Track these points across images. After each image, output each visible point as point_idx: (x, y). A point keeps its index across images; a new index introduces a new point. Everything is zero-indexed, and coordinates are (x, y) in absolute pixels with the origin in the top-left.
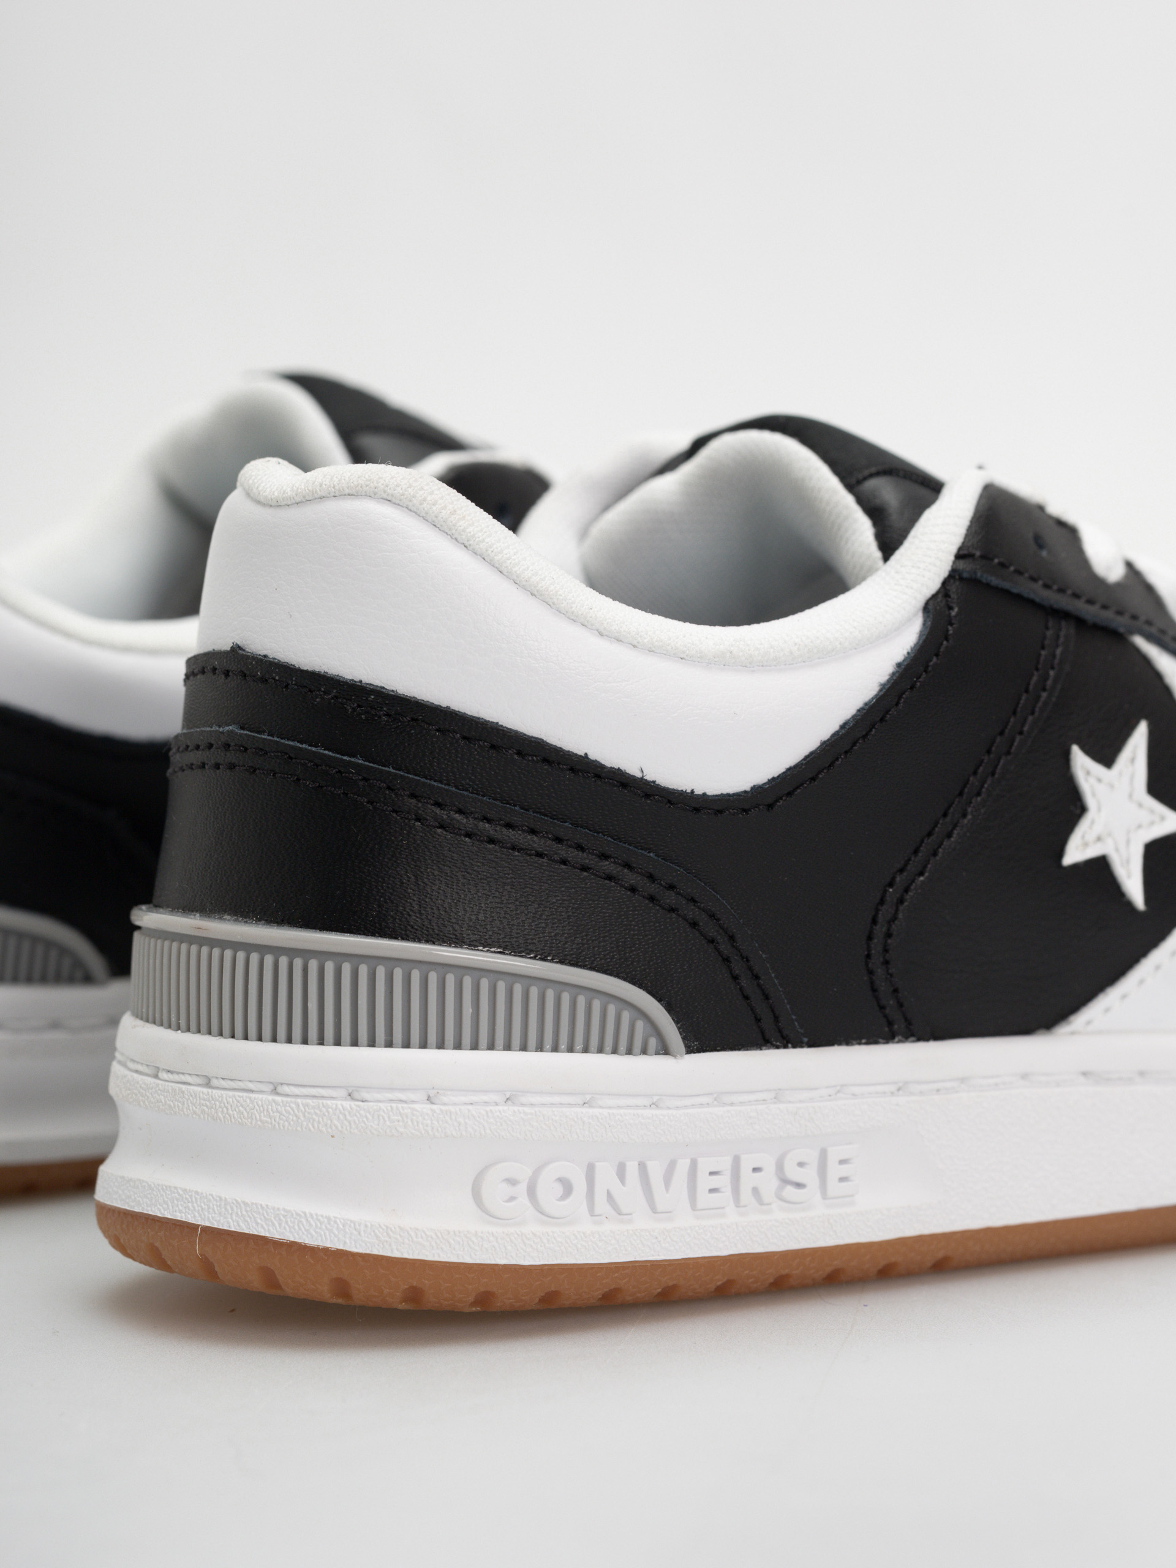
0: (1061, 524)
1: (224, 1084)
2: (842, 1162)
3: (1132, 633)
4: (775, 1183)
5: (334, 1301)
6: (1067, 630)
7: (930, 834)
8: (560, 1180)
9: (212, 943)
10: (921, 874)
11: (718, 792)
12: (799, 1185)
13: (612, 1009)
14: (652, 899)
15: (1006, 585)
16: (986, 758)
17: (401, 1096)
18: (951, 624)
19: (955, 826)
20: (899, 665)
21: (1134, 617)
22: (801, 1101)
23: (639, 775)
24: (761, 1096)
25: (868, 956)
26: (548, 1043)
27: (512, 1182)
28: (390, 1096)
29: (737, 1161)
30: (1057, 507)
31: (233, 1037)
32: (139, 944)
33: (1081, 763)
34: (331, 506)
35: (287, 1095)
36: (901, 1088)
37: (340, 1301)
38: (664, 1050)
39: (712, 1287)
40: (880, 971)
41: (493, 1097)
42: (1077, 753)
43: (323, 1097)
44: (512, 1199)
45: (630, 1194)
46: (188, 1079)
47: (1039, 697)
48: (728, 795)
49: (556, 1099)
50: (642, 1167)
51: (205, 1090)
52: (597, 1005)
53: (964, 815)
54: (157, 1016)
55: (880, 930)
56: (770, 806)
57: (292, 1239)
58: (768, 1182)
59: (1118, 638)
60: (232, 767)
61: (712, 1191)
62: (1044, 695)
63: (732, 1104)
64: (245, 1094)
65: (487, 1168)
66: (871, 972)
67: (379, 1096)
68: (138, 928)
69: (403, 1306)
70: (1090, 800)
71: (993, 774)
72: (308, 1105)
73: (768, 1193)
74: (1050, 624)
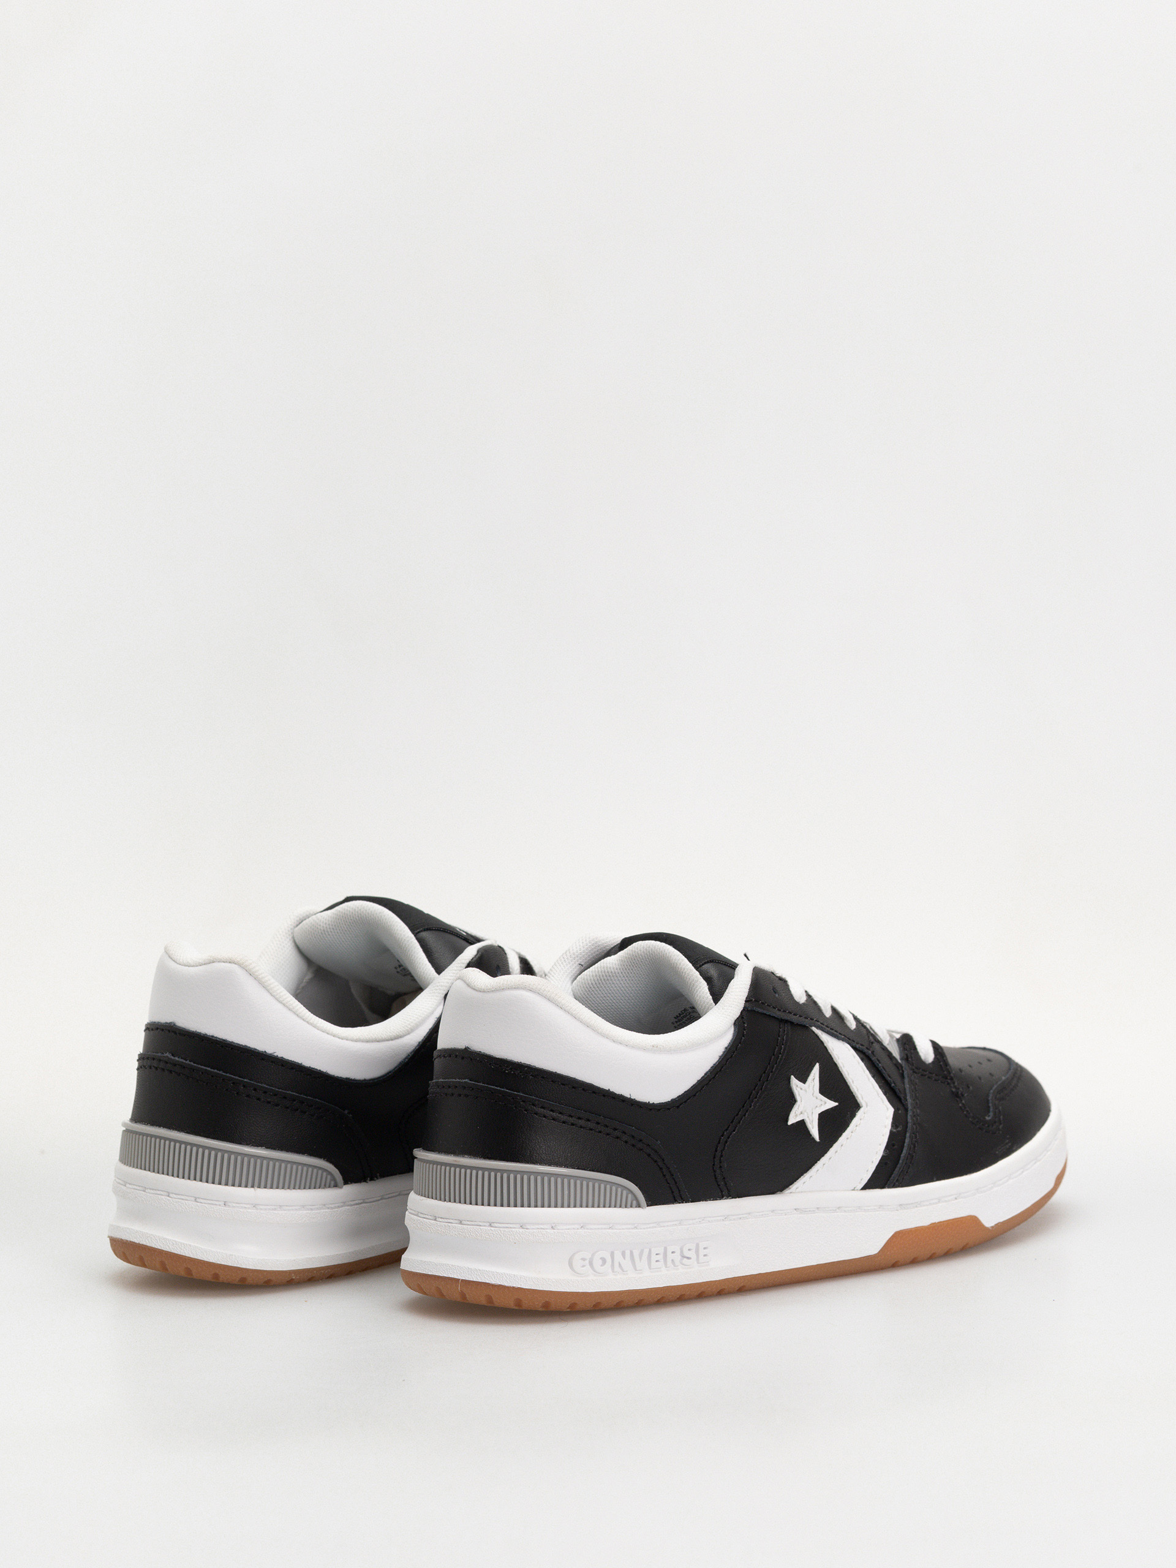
0: (780, 979)
1: (468, 1223)
2: (705, 1248)
3: (812, 1026)
4: (680, 1257)
5: (514, 1308)
6: (788, 1027)
7: (737, 1115)
8: (601, 1258)
9: (461, 1167)
10: (734, 1131)
11: (658, 1102)
12: (689, 1258)
13: (619, 1190)
14: (633, 1145)
15: (765, 1012)
16: (759, 1083)
17: (542, 1227)
18: (745, 1030)
19: (747, 1111)
20: (726, 1048)
21: (812, 1019)
22: (689, 1224)
23: (629, 1097)
24: (675, 1223)
25: (714, 1165)
26: (596, 1204)
27: (584, 1259)
28: (537, 1227)
29: (665, 1249)
30: (779, 973)
31: (471, 1204)
32: (417, 1164)
33: (794, 1082)
34: (508, 992)
35: (496, 1227)
36: (726, 1218)
37: (517, 1308)
38: (639, 1206)
39: (656, 1300)
40: (718, 1171)
41: (577, 1226)
42: (793, 1079)
43: (511, 1228)
44: (583, 1266)
45: (627, 1263)
46: (452, 1221)
47: (778, 1056)
48: (662, 1103)
49: (600, 1226)
50: (631, 1253)
51: (460, 1226)
52: (614, 1188)
53: (750, 1107)
54: (430, 1194)
55: (718, 1154)
56: (678, 1107)
57: (500, 1284)
58: (677, 1257)
59: (806, 1028)
60: (467, 1096)
61: (657, 1261)
62: (780, 1055)
63: (664, 1227)
64: (478, 1227)
65: (574, 1254)
66: (715, 1171)
67: (532, 1227)
68: (417, 1158)
69: (541, 1309)
70: (798, 1098)
71: (761, 1089)
72: (505, 1231)
73: (677, 1262)
74: (781, 1026)
